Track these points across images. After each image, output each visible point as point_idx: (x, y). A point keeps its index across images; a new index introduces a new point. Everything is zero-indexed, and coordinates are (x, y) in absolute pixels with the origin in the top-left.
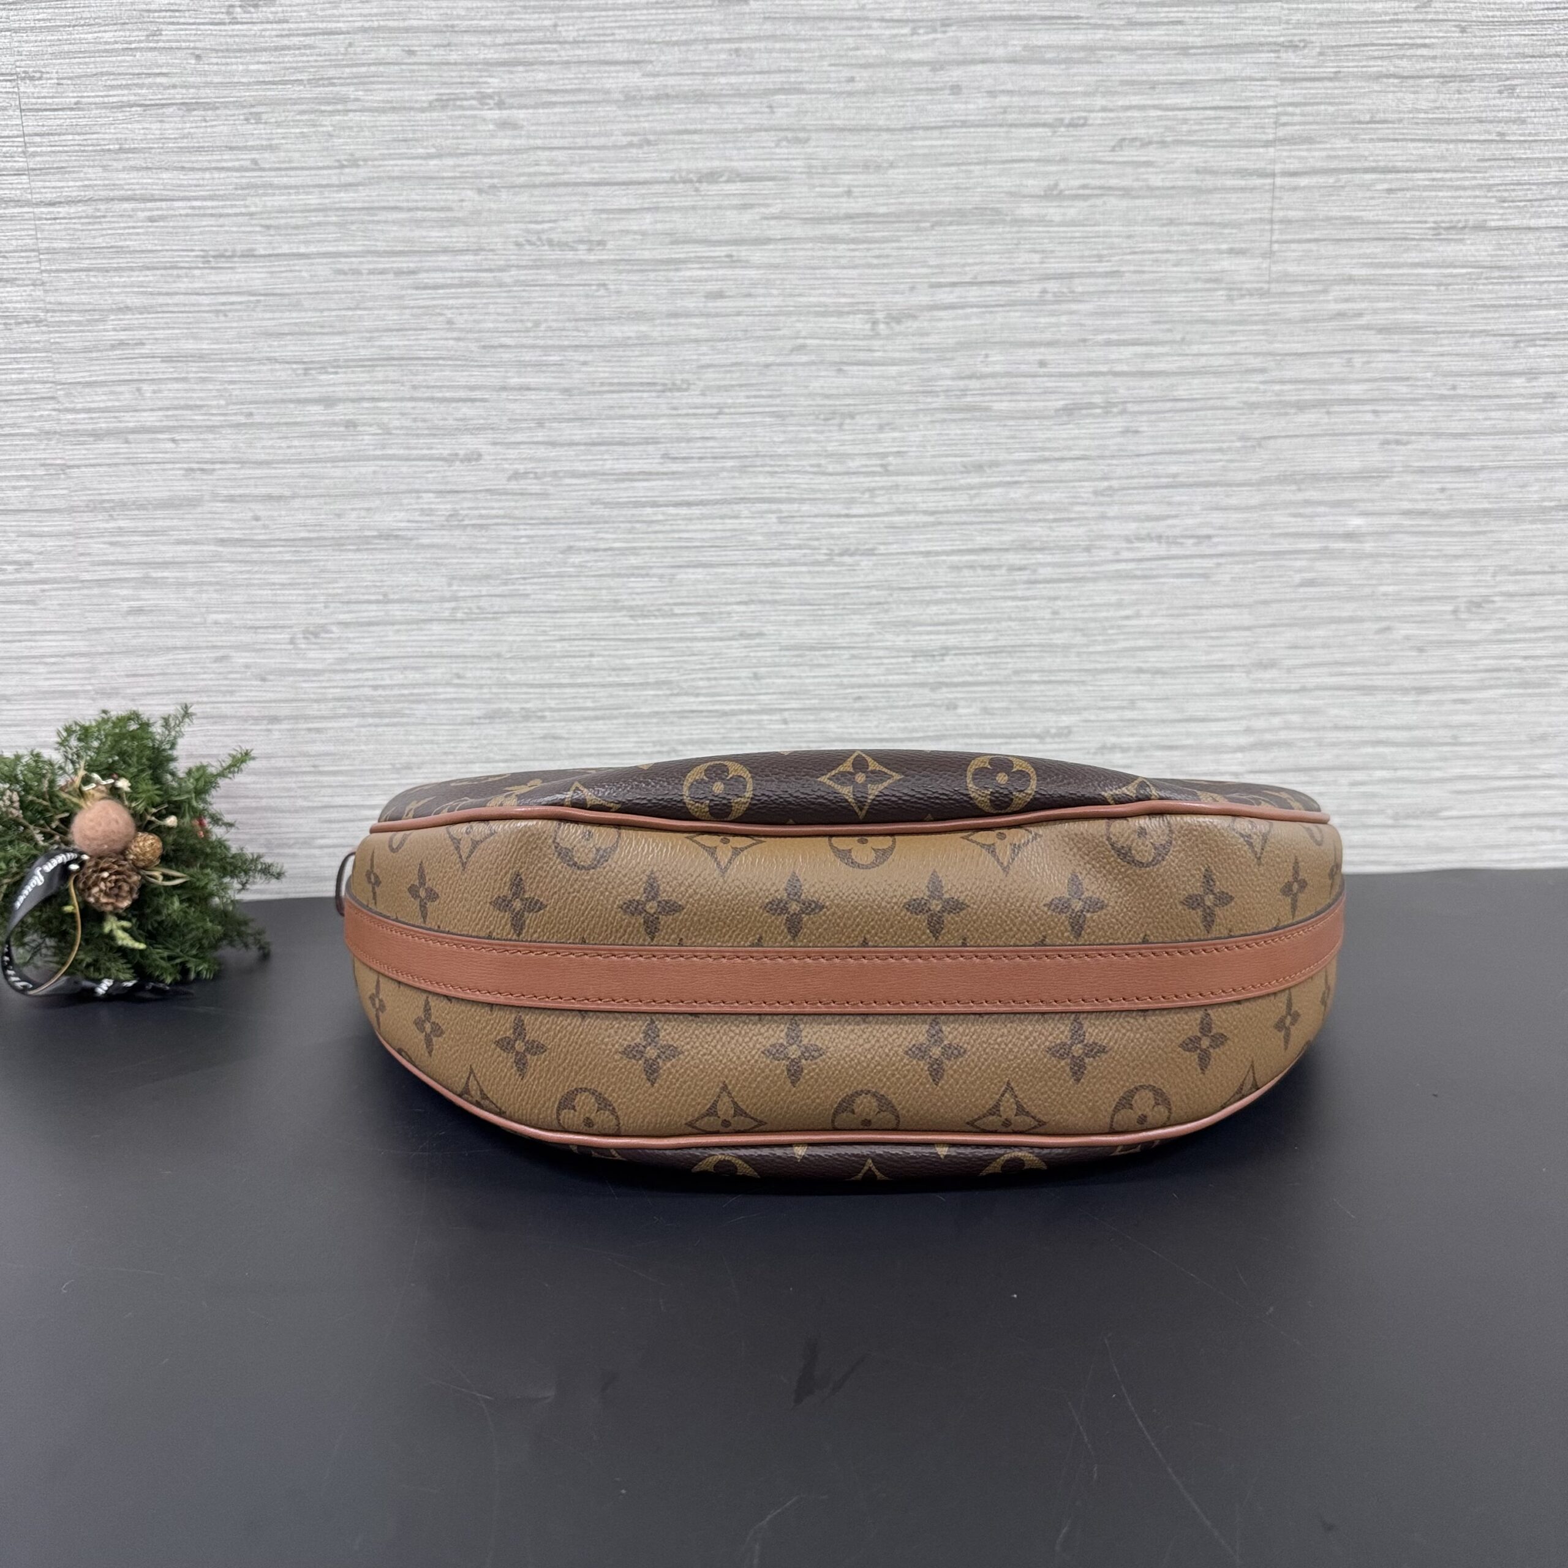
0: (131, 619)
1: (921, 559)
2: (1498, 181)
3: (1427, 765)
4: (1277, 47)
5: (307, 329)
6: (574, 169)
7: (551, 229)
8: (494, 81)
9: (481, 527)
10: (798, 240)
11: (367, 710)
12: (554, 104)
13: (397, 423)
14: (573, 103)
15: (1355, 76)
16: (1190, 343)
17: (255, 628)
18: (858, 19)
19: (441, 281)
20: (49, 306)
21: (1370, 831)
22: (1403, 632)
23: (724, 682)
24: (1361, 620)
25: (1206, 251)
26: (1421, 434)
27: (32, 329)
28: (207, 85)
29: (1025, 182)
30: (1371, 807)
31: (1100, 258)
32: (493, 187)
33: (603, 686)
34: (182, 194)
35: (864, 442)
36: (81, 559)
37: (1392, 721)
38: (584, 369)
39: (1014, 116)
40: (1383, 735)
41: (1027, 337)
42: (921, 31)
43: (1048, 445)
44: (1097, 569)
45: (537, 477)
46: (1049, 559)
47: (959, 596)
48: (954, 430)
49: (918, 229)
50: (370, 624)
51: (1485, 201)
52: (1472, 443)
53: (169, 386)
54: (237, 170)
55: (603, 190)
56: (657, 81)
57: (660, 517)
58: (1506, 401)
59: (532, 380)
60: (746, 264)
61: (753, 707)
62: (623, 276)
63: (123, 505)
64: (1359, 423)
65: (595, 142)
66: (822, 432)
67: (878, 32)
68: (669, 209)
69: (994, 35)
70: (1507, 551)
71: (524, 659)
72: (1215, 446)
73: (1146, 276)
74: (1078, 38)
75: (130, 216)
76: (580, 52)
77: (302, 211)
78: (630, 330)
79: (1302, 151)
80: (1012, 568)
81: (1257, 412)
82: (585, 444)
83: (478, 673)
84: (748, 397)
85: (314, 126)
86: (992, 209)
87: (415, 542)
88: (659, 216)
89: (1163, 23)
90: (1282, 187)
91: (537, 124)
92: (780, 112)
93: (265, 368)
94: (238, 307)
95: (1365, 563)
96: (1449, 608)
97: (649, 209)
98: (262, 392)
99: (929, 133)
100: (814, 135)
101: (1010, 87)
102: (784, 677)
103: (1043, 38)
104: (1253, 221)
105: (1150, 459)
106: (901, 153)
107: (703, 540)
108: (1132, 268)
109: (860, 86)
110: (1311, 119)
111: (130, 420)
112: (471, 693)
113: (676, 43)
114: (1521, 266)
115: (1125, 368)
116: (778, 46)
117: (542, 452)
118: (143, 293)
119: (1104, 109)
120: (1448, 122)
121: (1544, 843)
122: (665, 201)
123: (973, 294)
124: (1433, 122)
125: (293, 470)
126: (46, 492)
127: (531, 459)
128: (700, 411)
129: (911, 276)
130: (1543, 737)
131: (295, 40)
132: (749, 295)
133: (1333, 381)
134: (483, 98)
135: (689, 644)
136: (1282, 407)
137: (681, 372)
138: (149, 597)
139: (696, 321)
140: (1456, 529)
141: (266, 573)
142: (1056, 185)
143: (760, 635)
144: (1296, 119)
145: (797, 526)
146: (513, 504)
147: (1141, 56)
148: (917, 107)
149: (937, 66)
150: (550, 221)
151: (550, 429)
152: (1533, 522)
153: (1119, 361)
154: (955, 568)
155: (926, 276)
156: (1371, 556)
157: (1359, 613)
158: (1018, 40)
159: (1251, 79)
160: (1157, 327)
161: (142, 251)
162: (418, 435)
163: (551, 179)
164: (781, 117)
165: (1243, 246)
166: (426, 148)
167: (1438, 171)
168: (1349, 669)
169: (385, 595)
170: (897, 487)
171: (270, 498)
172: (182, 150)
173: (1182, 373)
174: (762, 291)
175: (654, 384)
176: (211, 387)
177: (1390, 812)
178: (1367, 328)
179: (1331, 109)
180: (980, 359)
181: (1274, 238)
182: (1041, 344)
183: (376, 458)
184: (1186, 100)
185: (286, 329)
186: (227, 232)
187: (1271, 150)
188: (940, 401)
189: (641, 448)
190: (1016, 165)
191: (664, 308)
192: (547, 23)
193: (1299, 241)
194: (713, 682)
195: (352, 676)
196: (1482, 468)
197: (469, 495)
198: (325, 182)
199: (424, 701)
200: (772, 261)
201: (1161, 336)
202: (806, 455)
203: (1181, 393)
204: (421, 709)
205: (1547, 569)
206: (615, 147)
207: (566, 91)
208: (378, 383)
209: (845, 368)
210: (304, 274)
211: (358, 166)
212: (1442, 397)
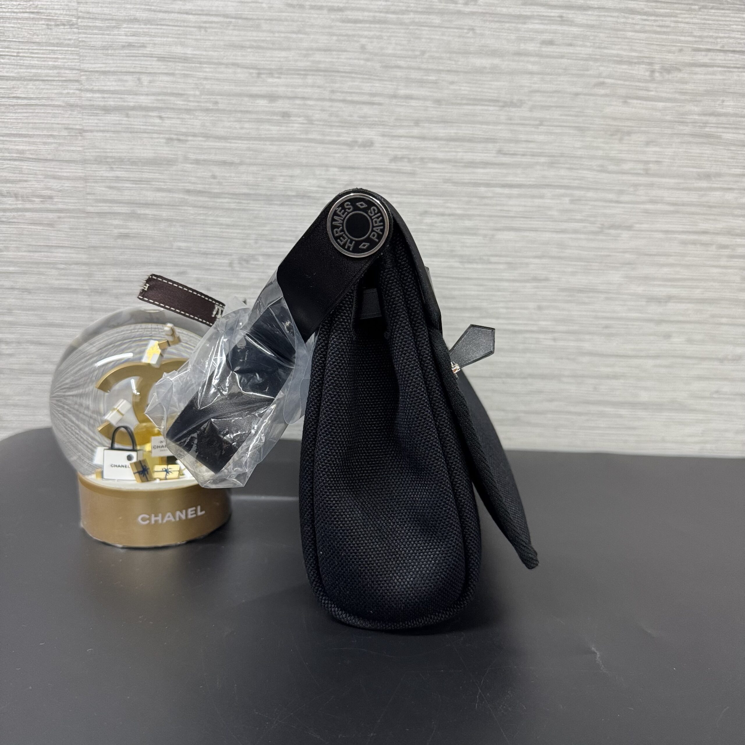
0: (120, 241)
1: (661, 236)
5: (263, 44)
13: (317, 116)
17: (206, 254)
19: (361, 18)
20: (80, 14)
23: (518, 311)
27: (67, 29)
36: (89, 197)
38: (452, 87)
45: (410, 160)
49: (691, 10)
57: (490, 195)
60: (571, 23)
63: (121, 161)
84: (561, 115)
93: (230, 71)
98: (227, 87)
111: (131, 100)
117: (415, 143)
123: (720, 58)
126: (67, 148)
129: (680, 41)
132: (571, 45)
138: (134, 227)
139: (532, 59)
143: (547, 279)
162: (331, 126)
170: (651, 185)
171: (224, 163)
174: (581, 43)
176: (190, 81)
180: (718, 103)
183: (301, 140)
185: (248, 43)
188: (687, 129)
200: (589, 22)
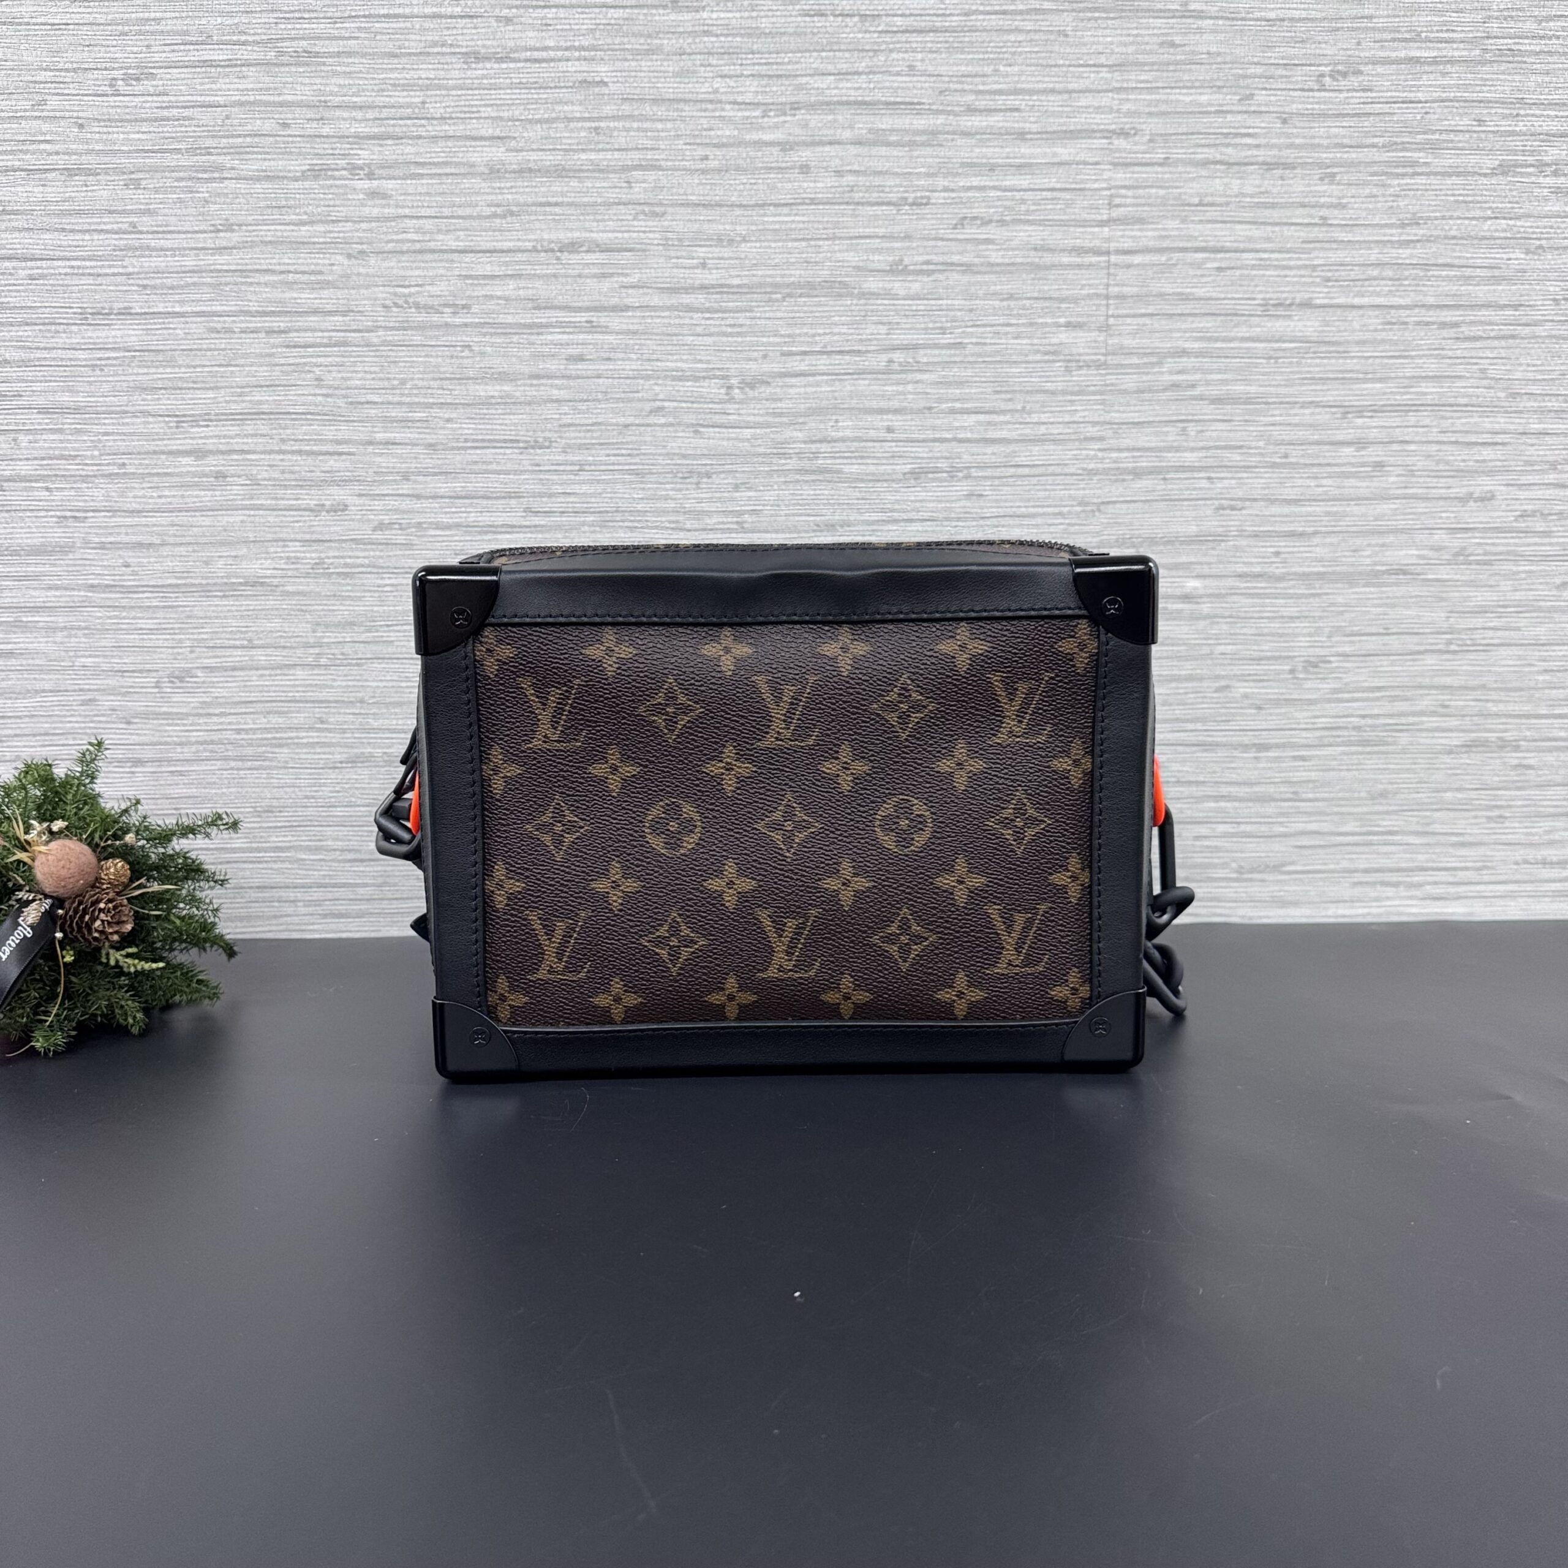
2: (1320, 262)
3: (1270, 820)
4: (1109, 134)
6: (441, 237)
7: (418, 293)
8: (364, 154)
9: (346, 575)
10: (654, 308)
11: (230, 753)
12: (422, 176)
14: (440, 175)
15: (1184, 162)
16: (1030, 413)
18: (711, 101)
21: (1216, 884)
22: (1241, 690)
24: (1201, 679)
25: (1046, 325)
26: (1255, 500)
28: (89, 152)
29: (871, 258)
30: (1216, 861)
31: (943, 331)
32: (362, 252)
34: (62, 254)
35: (720, 500)
37: (1234, 777)
39: (861, 195)
40: (1225, 790)
41: (874, 404)
42: (772, 114)
43: (896, 507)
48: (807, 491)
50: (234, 669)
51: (1311, 280)
52: (1304, 509)
53: (44, 437)
54: (116, 233)
55: (468, 258)
56: (521, 156)
58: (1337, 469)
59: (397, 436)
62: (487, 339)
64: (1195, 489)
65: (460, 212)
66: (680, 490)
67: (731, 114)
68: (532, 277)
69: (840, 118)
70: (1341, 613)
71: (387, 705)
72: (1057, 510)
73: (988, 348)
74: (920, 123)
75: (11, 274)
76: (447, 127)
77: (177, 272)
78: (493, 390)
79: (1135, 231)
81: (1095, 478)
82: (450, 497)
83: (341, 718)
85: (192, 192)
86: (840, 282)
87: (281, 588)
88: (522, 283)
89: (1000, 110)
90: (1116, 265)
91: (405, 194)
92: (637, 188)
94: (114, 362)
95: (1202, 624)
96: (1287, 668)
97: (512, 276)
99: (780, 210)
100: (670, 210)
101: (856, 167)
103: (885, 122)
104: (1089, 296)
105: (995, 521)
106: (754, 228)
108: (974, 340)
109: (713, 164)
110: (1143, 201)
112: (335, 737)
113: (539, 121)
114: (1348, 342)
115: (969, 435)
116: (635, 125)
118: (23, 347)
119: (946, 189)
120: (1273, 206)
121: (1388, 898)
122: (528, 269)
124: (1258, 205)
125: (163, 519)
127: (396, 511)
128: (562, 468)
130: (1383, 794)
131: (175, 112)
133: (1169, 449)
134: (353, 169)
136: (1118, 474)
137: (542, 431)
140: (1291, 591)
141: (133, 618)
142: (901, 260)
144: (1129, 201)
146: (378, 553)
147: (980, 140)
148: (768, 184)
149: (786, 147)
150: (417, 286)
151: (415, 482)
152: (1366, 585)
153: (963, 428)
155: (778, 344)
156: (1207, 617)
157: (1199, 671)
158: (863, 124)
159: (1086, 163)
160: (997, 396)
161: (22, 308)
163: (418, 246)
164: (638, 192)
165: (1079, 319)
166: (297, 214)
167: (1265, 251)
168: (1190, 726)
169: (250, 641)
172: (63, 213)
173: (1024, 441)
175: (518, 441)
177: (1234, 865)
178: (1201, 398)
179: (1162, 192)
181: (1110, 313)
182: (888, 411)
184: (1024, 182)
186: (104, 291)
187: (1106, 229)
189: (503, 501)
190: (863, 241)
191: (526, 370)
192: (417, 100)
193: (1134, 316)
195: (215, 719)
196: (1315, 533)
197: (333, 544)
198: (200, 245)
199: (287, 745)
201: (1003, 406)
202: (665, 512)
203: (1022, 460)
204: (284, 753)
205: (1382, 631)
206: (480, 217)
207: (434, 164)
208: (246, 436)
209: (702, 430)
210: (178, 331)
211: (233, 231)
212: (1274, 465)
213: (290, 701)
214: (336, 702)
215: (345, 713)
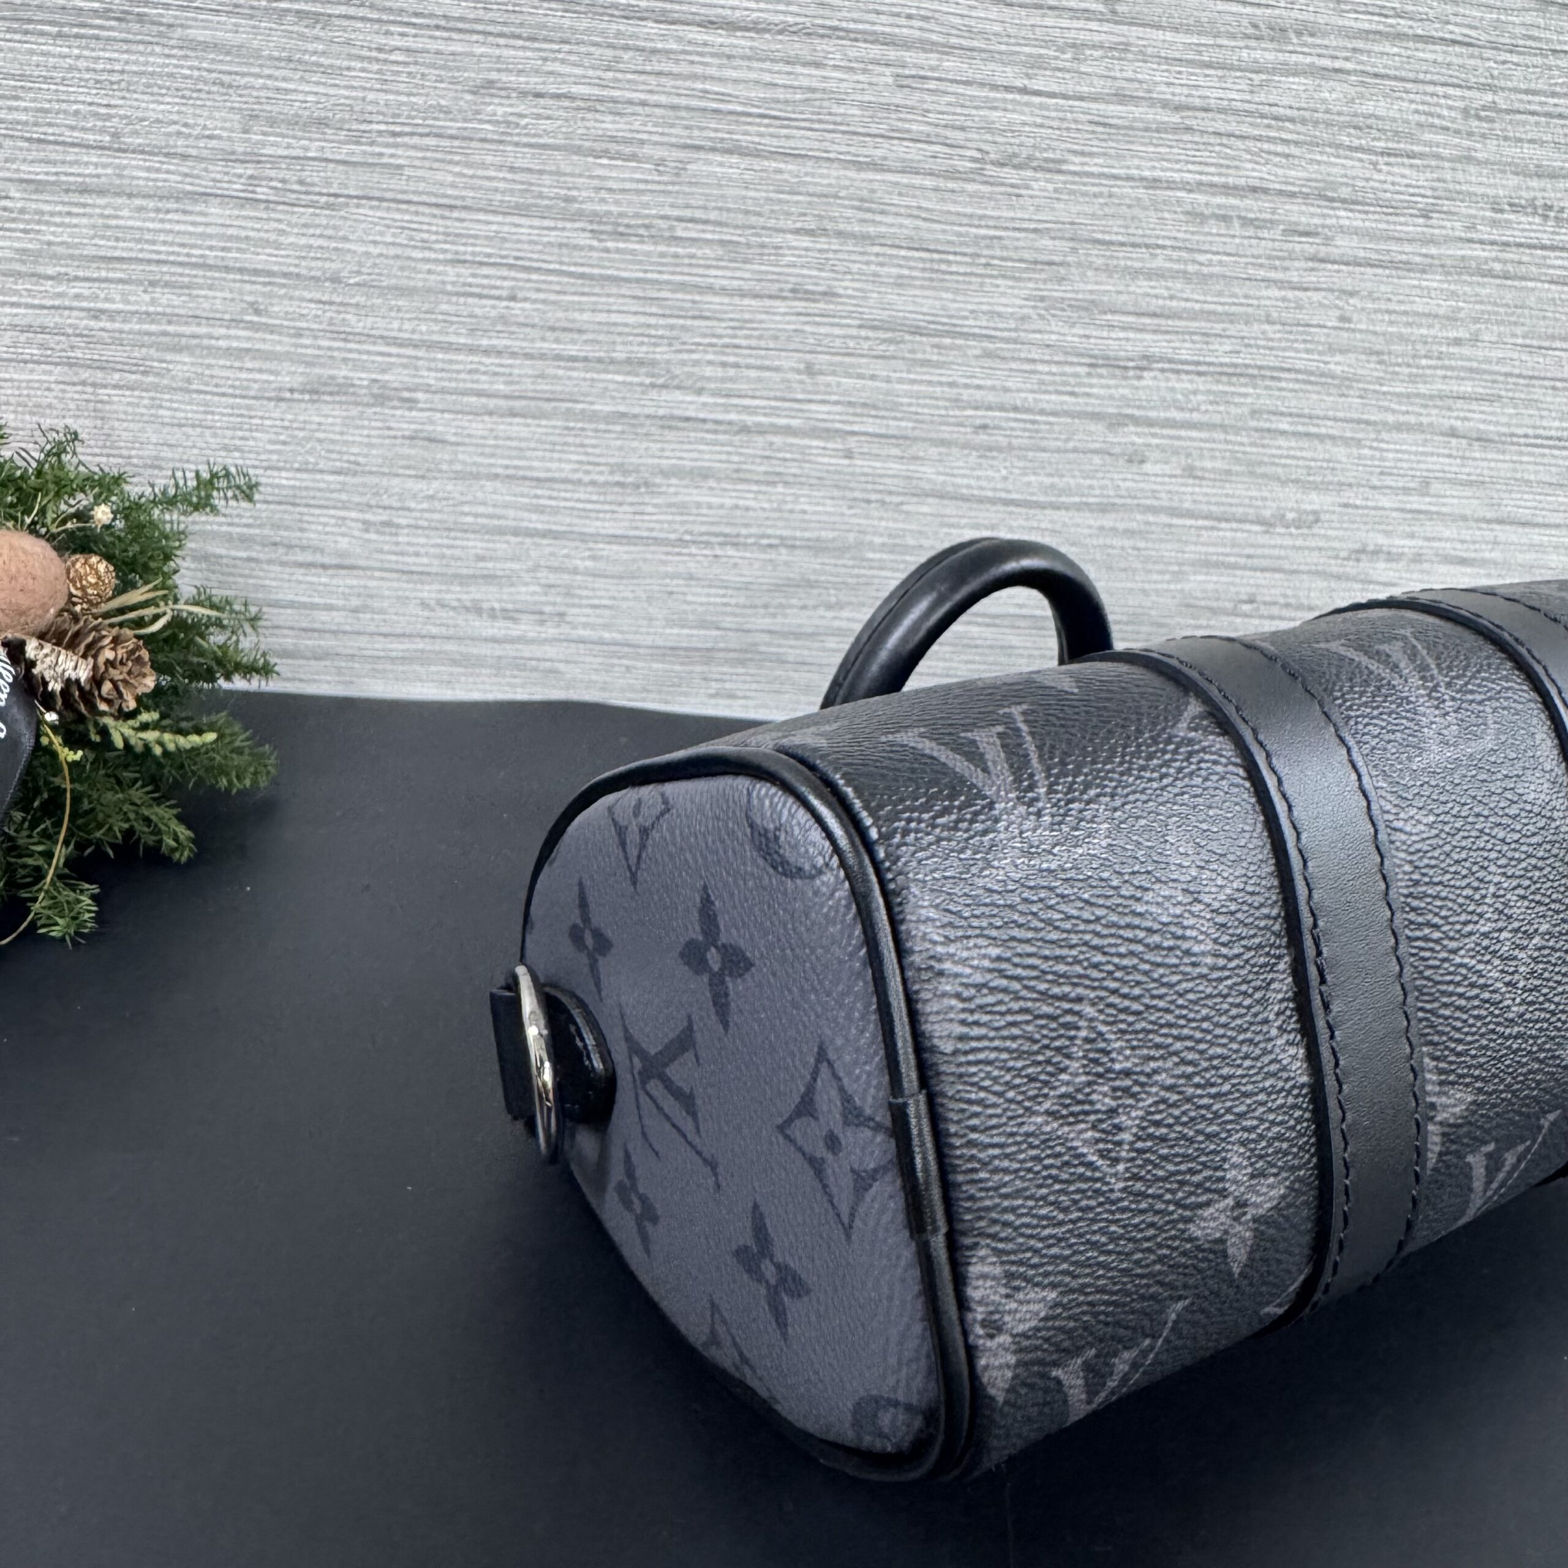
11: (79, 354)
33: (528, 356)
44: (1433, 250)
46: (1357, 221)
47: (1191, 268)
61: (794, 423)
71: (384, 291)
80: (1294, 231)
83: (292, 307)
102: (860, 376)
107: (748, 102)
112: (282, 344)
135: (697, 298)
145: (928, 98)
154: (1197, 216)
169: (116, 135)
194: (731, 372)
199: (188, 349)
204: (183, 365)
213: (195, 265)
214: (285, 275)
215: (302, 299)
